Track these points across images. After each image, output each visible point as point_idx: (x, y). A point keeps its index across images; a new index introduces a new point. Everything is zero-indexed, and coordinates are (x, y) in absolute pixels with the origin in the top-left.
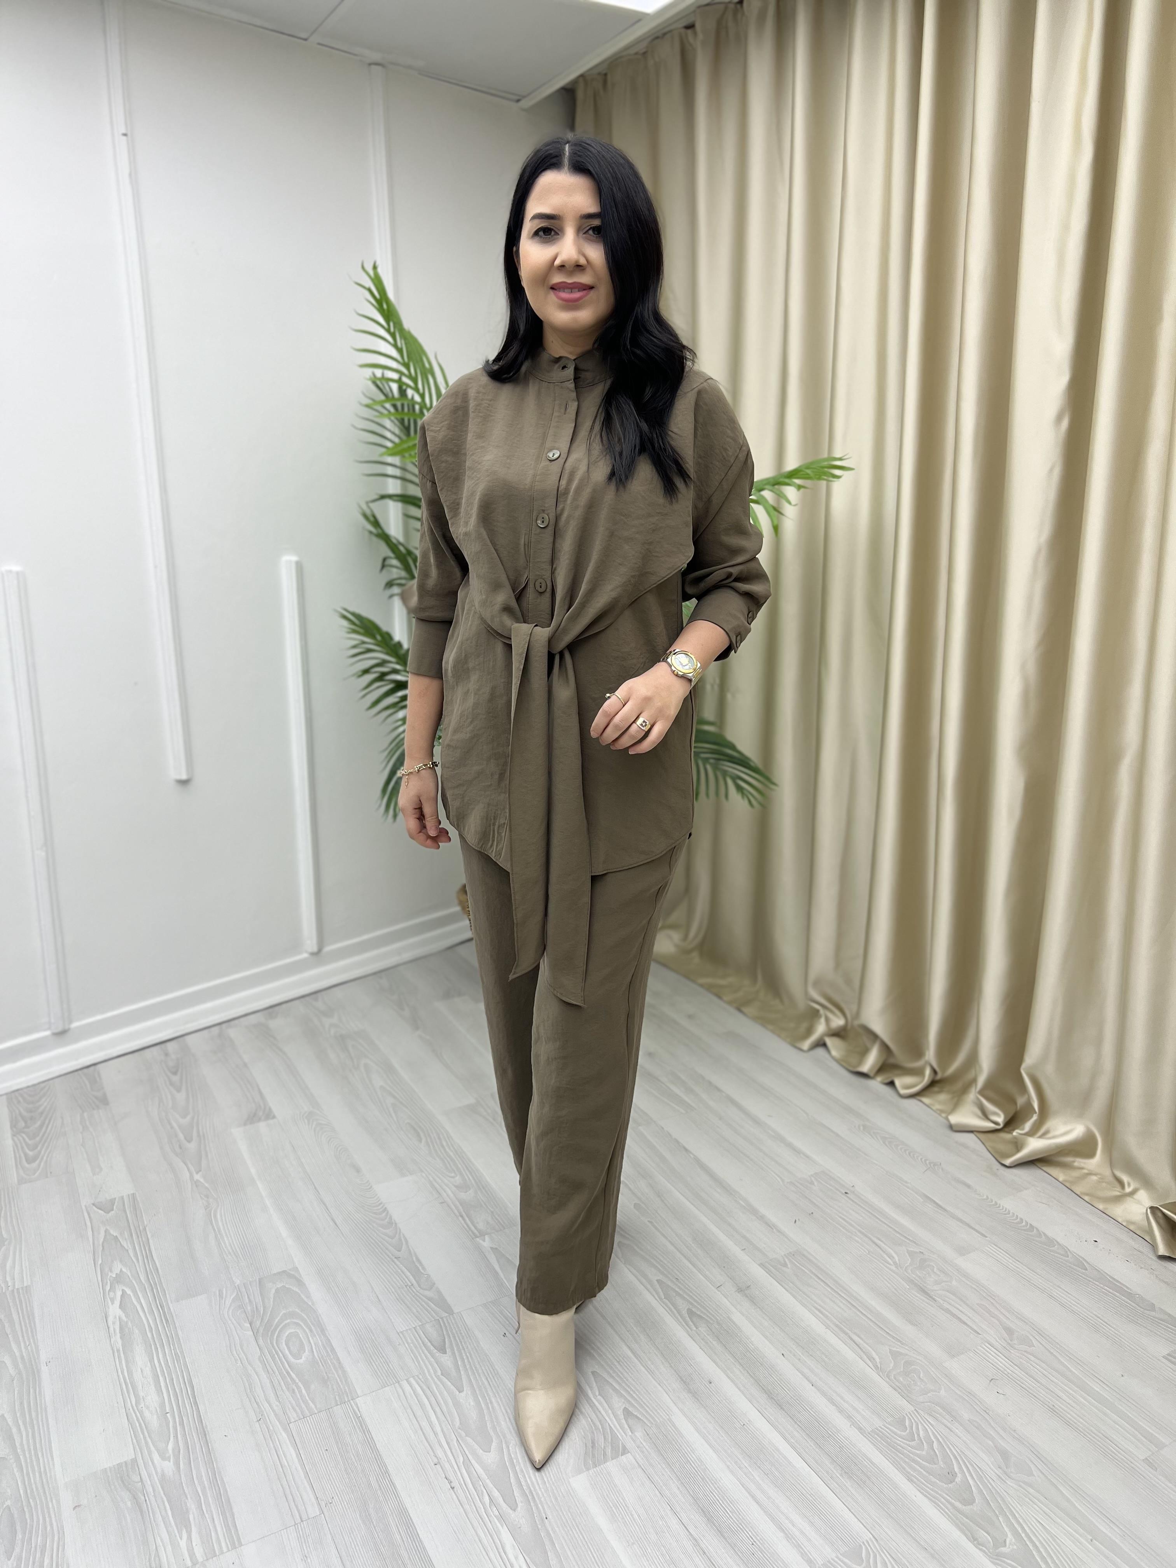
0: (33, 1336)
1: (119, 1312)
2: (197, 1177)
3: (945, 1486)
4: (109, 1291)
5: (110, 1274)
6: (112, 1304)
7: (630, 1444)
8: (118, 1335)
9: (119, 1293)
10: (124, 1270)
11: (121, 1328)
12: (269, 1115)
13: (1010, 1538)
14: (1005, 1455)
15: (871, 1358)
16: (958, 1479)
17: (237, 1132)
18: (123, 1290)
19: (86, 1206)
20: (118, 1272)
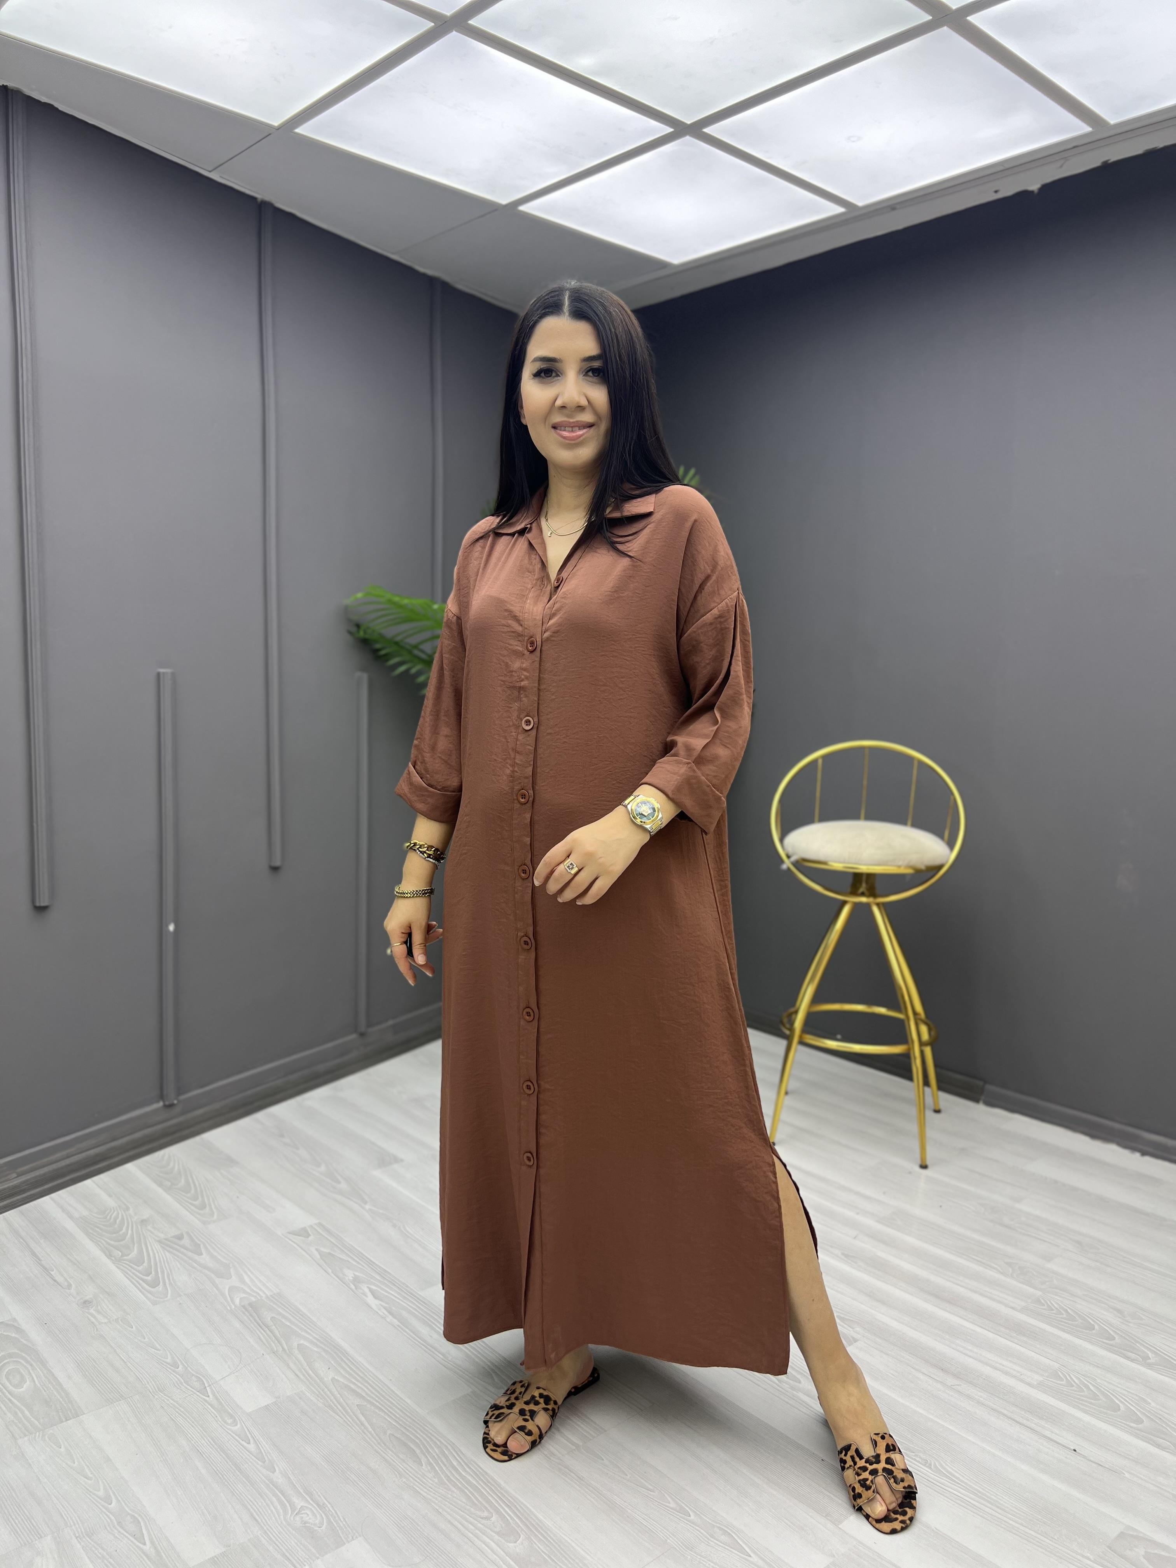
0: (315, 1326)
1: (378, 1302)
2: (367, 1207)
3: (1091, 1332)
4: (356, 1289)
5: (347, 1278)
6: (367, 1296)
7: (856, 1336)
8: (390, 1316)
9: (367, 1290)
10: (357, 1274)
11: (391, 1313)
12: (397, 1160)
13: (1150, 1355)
14: (1119, 1311)
15: (994, 1268)
16: (1096, 1327)
17: (377, 1173)
18: (368, 1287)
19: (283, 1235)
20: (353, 1276)
